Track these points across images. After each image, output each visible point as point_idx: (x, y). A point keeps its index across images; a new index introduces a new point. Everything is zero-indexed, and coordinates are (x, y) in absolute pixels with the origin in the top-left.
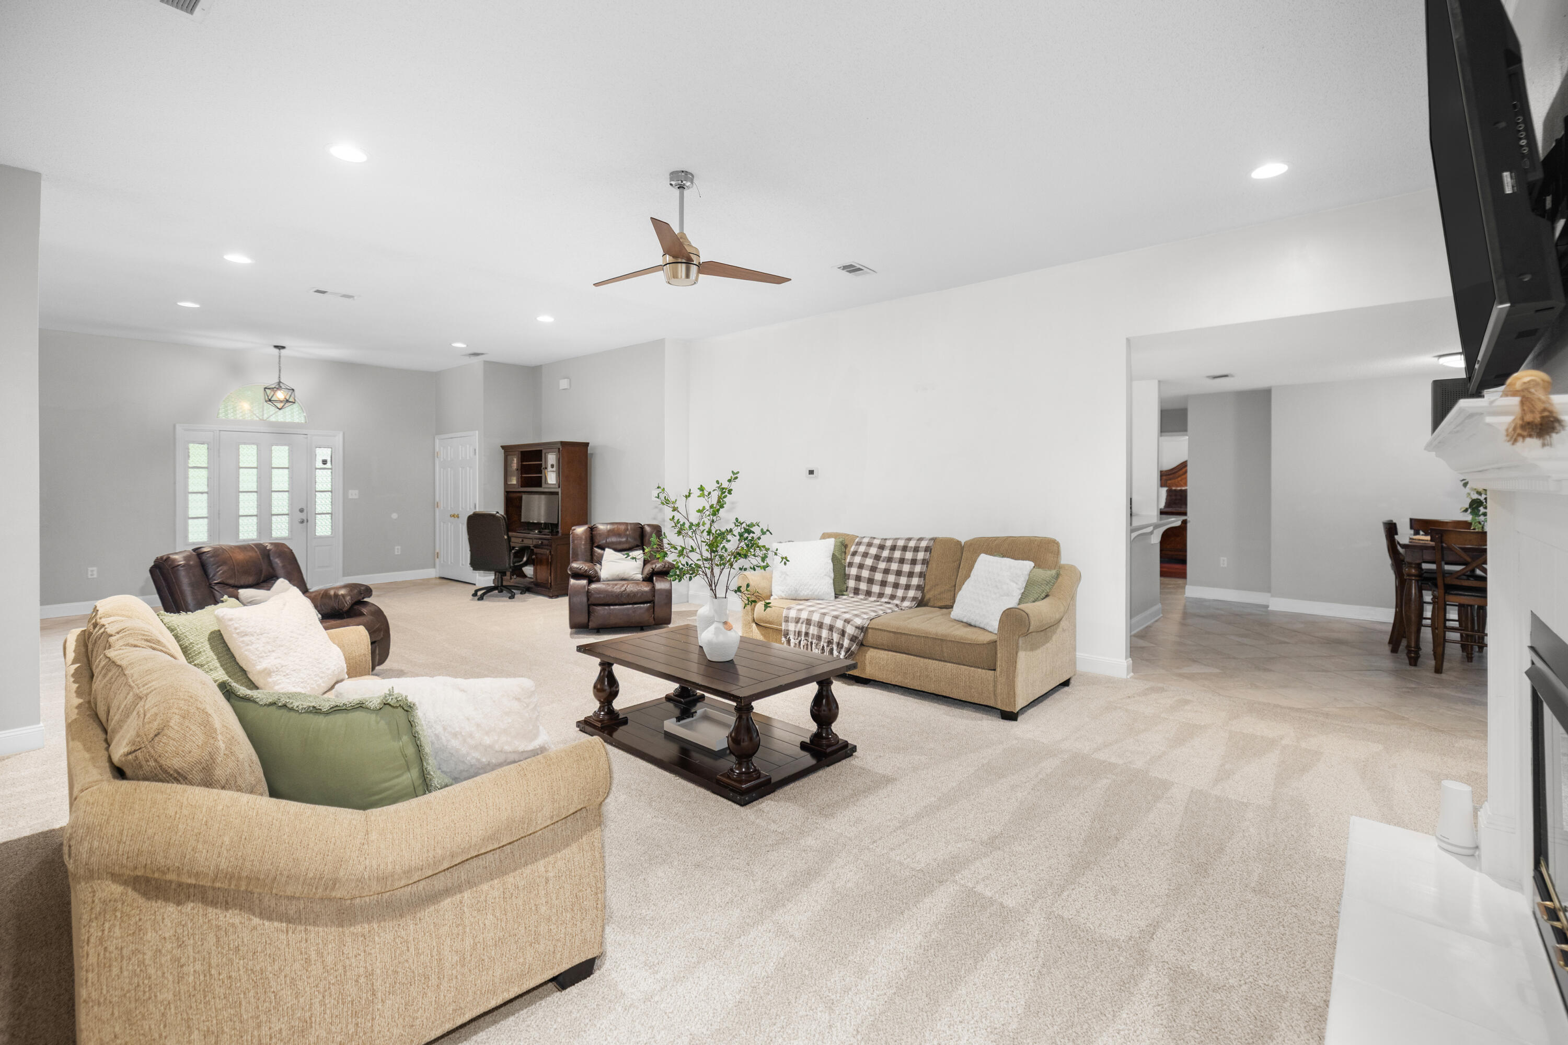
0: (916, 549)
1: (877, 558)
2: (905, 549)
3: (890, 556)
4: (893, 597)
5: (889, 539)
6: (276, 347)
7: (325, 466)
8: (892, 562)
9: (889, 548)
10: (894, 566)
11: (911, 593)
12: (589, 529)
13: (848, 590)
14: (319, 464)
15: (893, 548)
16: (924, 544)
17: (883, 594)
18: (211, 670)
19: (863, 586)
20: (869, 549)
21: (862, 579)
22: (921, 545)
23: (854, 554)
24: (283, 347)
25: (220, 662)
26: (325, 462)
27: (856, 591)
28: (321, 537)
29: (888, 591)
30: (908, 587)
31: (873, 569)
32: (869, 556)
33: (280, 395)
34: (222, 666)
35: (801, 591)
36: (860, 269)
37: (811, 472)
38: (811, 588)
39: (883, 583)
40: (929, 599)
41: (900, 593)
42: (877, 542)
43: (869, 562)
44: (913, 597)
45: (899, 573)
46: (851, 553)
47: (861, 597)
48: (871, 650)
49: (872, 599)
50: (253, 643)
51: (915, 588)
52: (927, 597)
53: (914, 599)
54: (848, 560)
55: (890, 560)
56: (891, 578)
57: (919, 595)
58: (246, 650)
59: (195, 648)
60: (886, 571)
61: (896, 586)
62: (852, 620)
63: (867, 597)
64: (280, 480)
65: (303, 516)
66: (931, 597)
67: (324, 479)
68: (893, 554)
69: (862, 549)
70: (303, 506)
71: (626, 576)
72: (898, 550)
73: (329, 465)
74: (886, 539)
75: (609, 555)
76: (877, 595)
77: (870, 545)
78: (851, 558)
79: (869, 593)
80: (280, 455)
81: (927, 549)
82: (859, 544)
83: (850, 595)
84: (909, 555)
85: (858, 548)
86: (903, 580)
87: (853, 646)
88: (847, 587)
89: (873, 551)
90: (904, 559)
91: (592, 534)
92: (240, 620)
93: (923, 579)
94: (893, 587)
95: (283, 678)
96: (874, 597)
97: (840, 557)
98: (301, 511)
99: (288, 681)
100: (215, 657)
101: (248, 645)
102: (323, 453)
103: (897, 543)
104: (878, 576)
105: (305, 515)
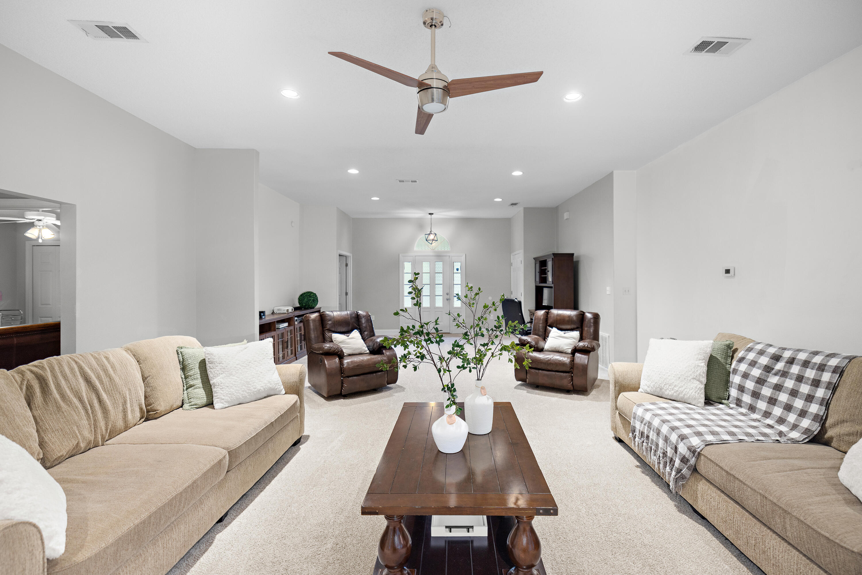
0: (822, 368)
1: (768, 369)
2: (806, 364)
3: (786, 370)
4: (781, 421)
5: (789, 349)
6: (430, 214)
7: (458, 272)
8: (786, 377)
9: (785, 360)
10: (789, 384)
11: (806, 423)
12: (546, 313)
13: (730, 399)
14: (455, 271)
15: (791, 361)
16: (833, 362)
17: (770, 414)
18: (194, 379)
19: (747, 398)
20: (759, 358)
21: (746, 390)
22: (829, 363)
23: (741, 360)
24: (433, 214)
25: (201, 375)
26: (457, 270)
27: (739, 403)
28: (456, 308)
29: (777, 411)
30: (803, 414)
31: (760, 381)
32: (757, 365)
33: (432, 237)
34: (201, 378)
35: (666, 390)
36: (723, 44)
37: (728, 271)
38: (676, 389)
39: (772, 401)
40: (831, 438)
41: (792, 418)
42: (772, 351)
43: (756, 372)
44: (807, 429)
45: (794, 393)
46: (738, 358)
47: (743, 410)
48: (704, 481)
49: (755, 416)
50: (214, 368)
51: (812, 417)
52: (830, 433)
53: (807, 431)
54: (733, 366)
55: (784, 374)
56: (783, 397)
57: (816, 428)
58: (209, 371)
59: (190, 367)
60: (778, 388)
61: (788, 408)
62: (687, 438)
63: (749, 412)
64: (439, 279)
65: (448, 297)
66: (833, 435)
67: (458, 278)
68: (790, 368)
69: (751, 356)
70: (448, 292)
71: (561, 350)
72: (798, 364)
73: (459, 271)
74: (785, 349)
75: (554, 332)
76: (762, 412)
77: (761, 353)
78: (737, 365)
79: (752, 408)
80: (439, 267)
81: (839, 371)
82: (750, 350)
83: (732, 406)
84: (810, 374)
85: (747, 355)
86: (799, 403)
87: (684, 468)
88: (729, 395)
89: (764, 360)
90: (803, 377)
91: (547, 316)
92: (212, 354)
93: (824, 408)
94: (785, 409)
95: (219, 390)
96: (758, 414)
97: (722, 361)
98: (447, 294)
99: (222, 392)
100: (199, 372)
101: (211, 369)
102: (457, 265)
103: (797, 355)
104: (766, 392)
105: (449, 297)
